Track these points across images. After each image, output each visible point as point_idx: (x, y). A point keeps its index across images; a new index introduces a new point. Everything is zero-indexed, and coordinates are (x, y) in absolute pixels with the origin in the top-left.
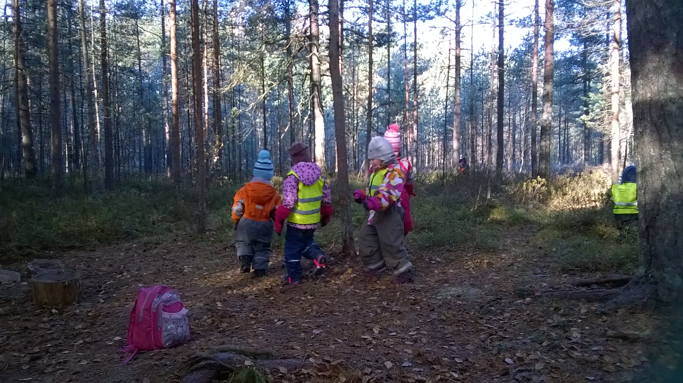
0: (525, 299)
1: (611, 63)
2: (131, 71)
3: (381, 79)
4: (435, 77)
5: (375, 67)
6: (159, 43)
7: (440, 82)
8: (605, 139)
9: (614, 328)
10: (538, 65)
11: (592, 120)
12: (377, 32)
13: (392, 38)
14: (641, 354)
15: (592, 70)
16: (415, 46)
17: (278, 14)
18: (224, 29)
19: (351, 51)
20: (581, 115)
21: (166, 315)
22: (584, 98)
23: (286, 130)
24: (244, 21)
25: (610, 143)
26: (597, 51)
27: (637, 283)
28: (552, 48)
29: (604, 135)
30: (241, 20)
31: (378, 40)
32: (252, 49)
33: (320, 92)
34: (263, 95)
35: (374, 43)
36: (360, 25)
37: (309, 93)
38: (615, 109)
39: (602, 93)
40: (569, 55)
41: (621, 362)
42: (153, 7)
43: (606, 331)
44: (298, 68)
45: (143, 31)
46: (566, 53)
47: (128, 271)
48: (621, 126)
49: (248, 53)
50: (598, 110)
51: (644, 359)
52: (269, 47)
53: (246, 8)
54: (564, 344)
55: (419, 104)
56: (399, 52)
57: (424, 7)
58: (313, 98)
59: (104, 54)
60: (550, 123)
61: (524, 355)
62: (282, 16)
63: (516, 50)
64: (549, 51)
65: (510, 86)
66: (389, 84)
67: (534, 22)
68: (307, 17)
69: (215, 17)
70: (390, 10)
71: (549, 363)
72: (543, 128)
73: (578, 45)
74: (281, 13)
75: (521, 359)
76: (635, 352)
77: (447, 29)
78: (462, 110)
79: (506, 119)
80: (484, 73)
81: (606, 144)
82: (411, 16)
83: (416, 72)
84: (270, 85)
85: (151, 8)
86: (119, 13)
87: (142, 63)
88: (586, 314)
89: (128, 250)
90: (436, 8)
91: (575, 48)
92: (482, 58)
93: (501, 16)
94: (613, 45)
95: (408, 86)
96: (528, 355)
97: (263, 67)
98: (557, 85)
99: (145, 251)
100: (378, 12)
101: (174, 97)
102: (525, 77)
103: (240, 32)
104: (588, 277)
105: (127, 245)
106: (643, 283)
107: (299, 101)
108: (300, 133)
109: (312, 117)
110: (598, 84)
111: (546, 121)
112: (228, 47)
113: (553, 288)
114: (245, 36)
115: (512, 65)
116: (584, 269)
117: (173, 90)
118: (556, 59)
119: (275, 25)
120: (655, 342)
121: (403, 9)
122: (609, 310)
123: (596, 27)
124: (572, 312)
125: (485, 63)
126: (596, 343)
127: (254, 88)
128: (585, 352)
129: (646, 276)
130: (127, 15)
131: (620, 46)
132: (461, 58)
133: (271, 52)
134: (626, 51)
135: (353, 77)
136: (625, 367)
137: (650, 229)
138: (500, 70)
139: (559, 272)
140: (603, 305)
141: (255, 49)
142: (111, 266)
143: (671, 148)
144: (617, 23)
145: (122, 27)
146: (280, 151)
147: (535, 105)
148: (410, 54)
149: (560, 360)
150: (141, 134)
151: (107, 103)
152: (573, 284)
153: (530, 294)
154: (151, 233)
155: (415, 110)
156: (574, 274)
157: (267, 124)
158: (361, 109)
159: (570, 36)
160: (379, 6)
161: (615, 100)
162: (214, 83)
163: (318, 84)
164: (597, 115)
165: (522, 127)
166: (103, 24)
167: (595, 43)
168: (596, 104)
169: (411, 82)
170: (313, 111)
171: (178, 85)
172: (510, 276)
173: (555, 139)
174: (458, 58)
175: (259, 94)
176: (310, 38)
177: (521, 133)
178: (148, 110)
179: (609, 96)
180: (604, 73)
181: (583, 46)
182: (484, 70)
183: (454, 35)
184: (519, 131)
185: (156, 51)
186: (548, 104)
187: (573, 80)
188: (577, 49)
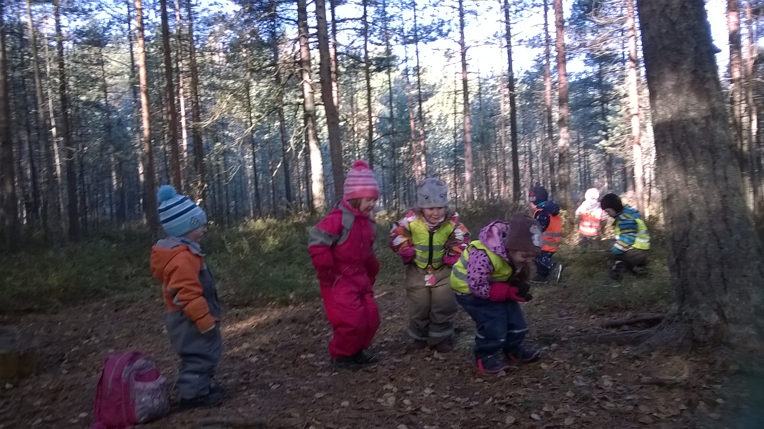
0: (550, 345)
1: (627, 83)
2: (97, 106)
3: (383, 107)
4: (442, 103)
5: (375, 95)
6: (128, 73)
7: (448, 109)
8: (628, 164)
9: (648, 374)
10: (552, 88)
11: (612, 145)
12: (375, 56)
13: (393, 62)
14: (679, 402)
15: (609, 92)
16: (418, 70)
17: (263, 38)
18: (203, 56)
19: (348, 78)
20: (600, 140)
21: (139, 385)
22: (602, 122)
23: (278, 166)
24: (225, 47)
25: (633, 169)
26: (613, 71)
27: (670, 322)
28: (565, 70)
29: (627, 160)
30: (221, 45)
31: (377, 64)
32: (235, 77)
33: (315, 123)
34: (251, 128)
35: (373, 67)
36: (356, 49)
37: (302, 125)
38: (635, 132)
39: (621, 116)
40: (584, 76)
41: (659, 412)
42: (120, 33)
43: (640, 377)
44: (289, 97)
45: (109, 61)
46: (580, 74)
47: (97, 335)
48: (644, 150)
49: (232, 81)
50: (618, 135)
51: (683, 407)
52: (255, 74)
53: (226, 32)
54: (596, 395)
55: (426, 133)
56: (401, 77)
57: (425, 28)
58: (307, 131)
59: (64, 87)
60: (568, 150)
61: (552, 409)
62: (268, 40)
63: (527, 72)
64: (561, 72)
65: (524, 111)
66: (391, 112)
67: (544, 42)
68: (296, 40)
69: (192, 42)
70: (388, 32)
71: (579, 417)
72: (561, 155)
73: (592, 65)
74: (267, 37)
75: (548, 414)
76: (673, 399)
77: (451, 51)
78: (473, 139)
79: (522, 146)
80: (494, 98)
81: (629, 170)
82: (411, 38)
83: (421, 98)
84: (258, 117)
85: (117, 35)
86: (79, 40)
87: (108, 97)
88: (617, 359)
89: (97, 310)
90: (437, 28)
91: (589, 69)
92: (492, 82)
93: (508, 36)
94: (629, 64)
95: (413, 114)
96: (556, 409)
97: (248, 97)
98: (573, 108)
99: (116, 311)
100: (375, 34)
101: (146, 133)
102: (539, 101)
103: (221, 59)
104: (617, 317)
105: (95, 305)
106: (677, 321)
107: (292, 133)
108: (295, 169)
109: (307, 151)
110: (617, 106)
111: (563, 147)
112: (208, 76)
113: (581, 331)
114: (227, 63)
115: (524, 89)
116: (613, 308)
117: (145, 125)
118: (570, 81)
119: (261, 49)
120: (694, 387)
121: (402, 30)
122: (642, 353)
123: (611, 46)
124: (602, 358)
125: (494, 87)
126: (630, 392)
127: (240, 120)
128: (619, 403)
129: (680, 314)
130: (88, 43)
131: (637, 65)
132: (468, 82)
133: (258, 80)
134: (643, 71)
135: (352, 106)
136: (663, 417)
137: (681, 262)
138: (511, 94)
139: (587, 313)
140: (635, 348)
141: (238, 77)
142: (76, 330)
143: (696, 173)
144: (632, 39)
145: (83, 56)
146: (274, 190)
147: (551, 131)
148: (413, 79)
149: (592, 413)
150: (110, 177)
151: (68, 142)
152: (602, 326)
153: (556, 339)
154: (124, 290)
155: (422, 139)
156: (603, 315)
157: (257, 161)
158: (362, 140)
159: (583, 56)
160: (375, 27)
161: (635, 123)
162: (193, 116)
163: (311, 113)
164: (617, 140)
165: (539, 155)
166: (61, 53)
167: (611, 62)
168: (616, 128)
169: (416, 109)
170: (307, 144)
171: (150, 121)
172: (534, 320)
173: (574, 166)
174: (465, 82)
175: (247, 127)
176: (301, 63)
177: (537, 161)
178: (117, 149)
179: (629, 119)
180: (622, 95)
181: (598, 67)
182: (494, 95)
183: (459, 57)
184: (535, 159)
185: (125, 82)
186: (564, 130)
187: (589, 103)
188: (592, 70)
